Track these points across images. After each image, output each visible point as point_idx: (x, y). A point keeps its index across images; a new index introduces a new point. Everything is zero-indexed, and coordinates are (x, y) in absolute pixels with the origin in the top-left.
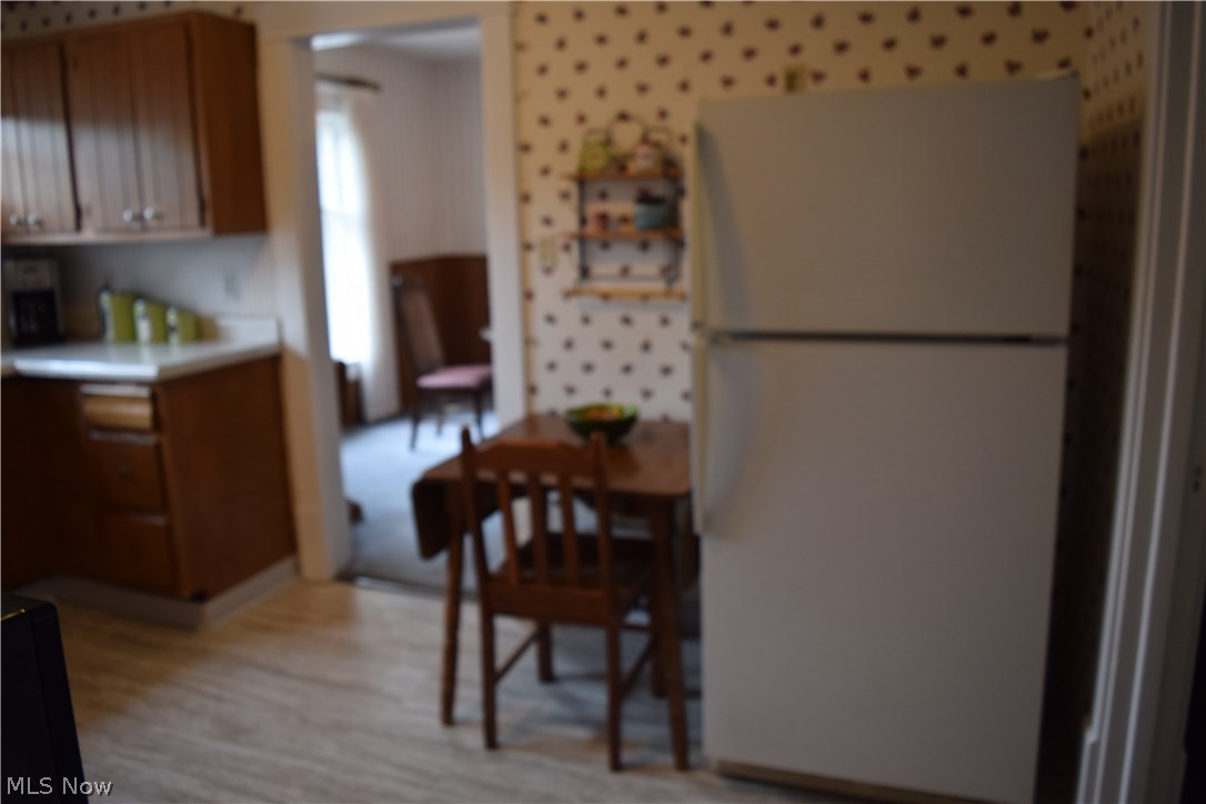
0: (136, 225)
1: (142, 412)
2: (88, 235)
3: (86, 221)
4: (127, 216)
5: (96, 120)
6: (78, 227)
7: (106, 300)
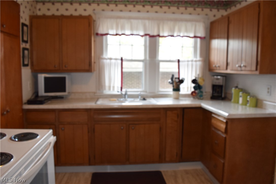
0: (239, 69)
1: (223, 126)
2: (229, 71)
3: (229, 67)
4: (237, 66)
5: (234, 38)
6: (227, 69)
7: (233, 90)
